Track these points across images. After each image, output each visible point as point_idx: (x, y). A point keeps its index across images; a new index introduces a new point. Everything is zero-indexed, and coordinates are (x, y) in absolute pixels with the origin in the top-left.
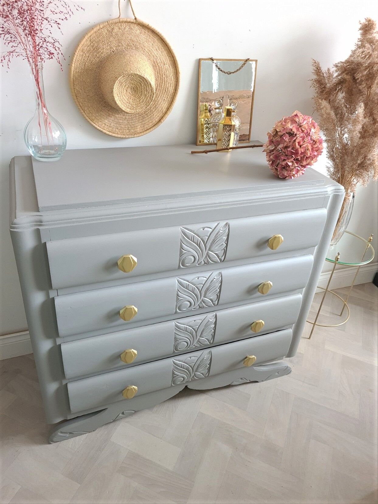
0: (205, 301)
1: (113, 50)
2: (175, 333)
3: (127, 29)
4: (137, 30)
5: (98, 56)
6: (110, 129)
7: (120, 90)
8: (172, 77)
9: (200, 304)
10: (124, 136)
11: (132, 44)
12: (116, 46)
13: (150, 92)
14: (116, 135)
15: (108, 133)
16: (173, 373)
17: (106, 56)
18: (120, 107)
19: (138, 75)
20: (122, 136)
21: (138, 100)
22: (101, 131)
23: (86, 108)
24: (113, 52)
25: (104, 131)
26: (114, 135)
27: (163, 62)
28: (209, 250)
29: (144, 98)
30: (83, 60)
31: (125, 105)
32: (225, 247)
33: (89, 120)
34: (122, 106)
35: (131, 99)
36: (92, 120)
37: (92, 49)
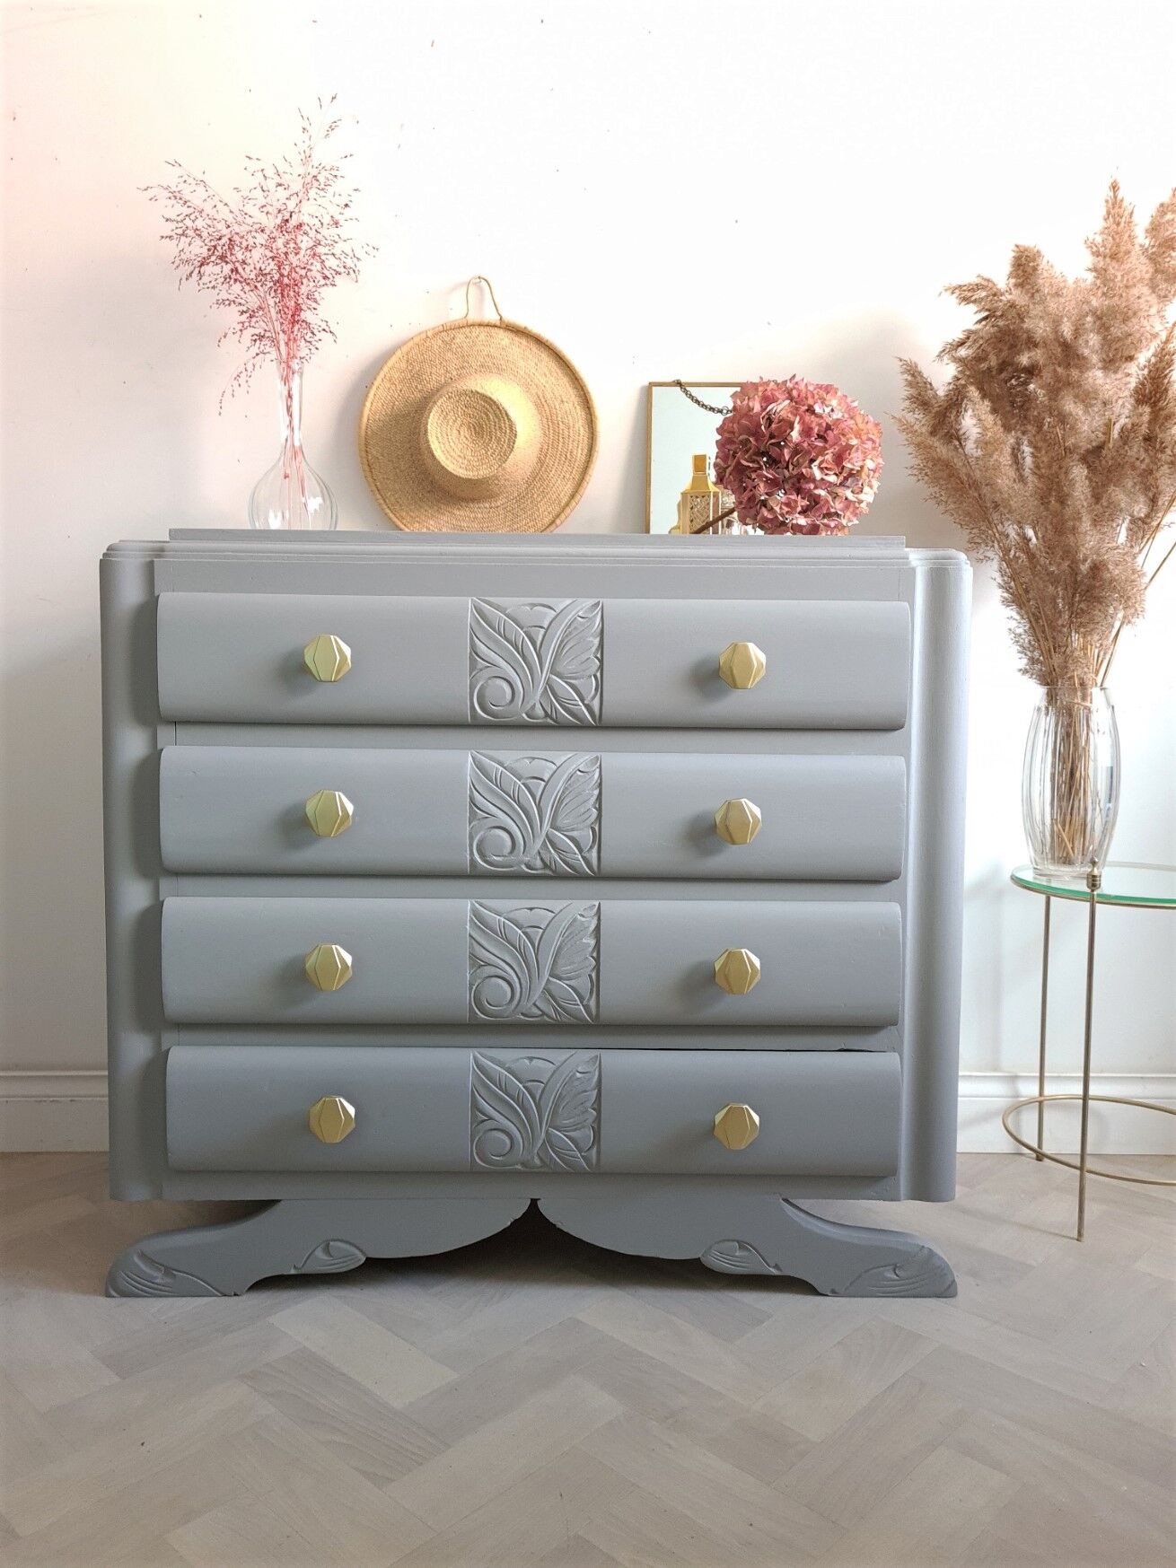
0: (555, 840)
2: (470, 936)
3: (482, 336)
4: (504, 338)
7: (444, 429)
9: (541, 848)
13: (508, 431)
16: (475, 1106)
18: (442, 463)
19: (478, 393)
21: (484, 451)
23: (389, 494)
27: (559, 396)
28: (553, 671)
29: (496, 446)
30: (389, 396)
31: (455, 461)
32: (597, 671)
33: (393, 517)
34: (448, 463)
35: (469, 449)
36: (401, 519)
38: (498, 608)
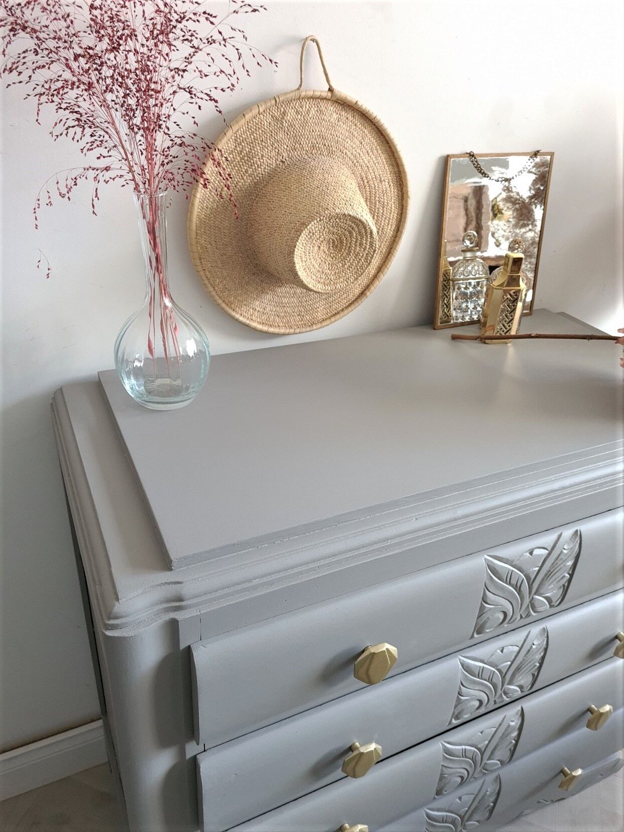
1: (281, 157)
2: (442, 766)
3: (313, 111)
4: (332, 113)
5: (249, 172)
6: (263, 318)
7: (308, 248)
8: (393, 205)
9: (497, 698)
10: (292, 331)
11: (321, 144)
12: (288, 149)
13: (368, 247)
14: (276, 330)
15: (260, 327)
17: (266, 170)
18: (304, 281)
19: (350, 216)
20: (287, 331)
21: (341, 265)
22: (248, 326)
23: (218, 281)
24: (282, 162)
25: (254, 324)
26: (271, 330)
27: (378, 176)
28: (536, 593)
29: (354, 260)
30: (217, 182)
31: (314, 277)
32: (567, 581)
33: (224, 305)
34: (309, 279)
35: (327, 263)
36: (229, 304)
37: (239, 158)
38: (505, 561)
